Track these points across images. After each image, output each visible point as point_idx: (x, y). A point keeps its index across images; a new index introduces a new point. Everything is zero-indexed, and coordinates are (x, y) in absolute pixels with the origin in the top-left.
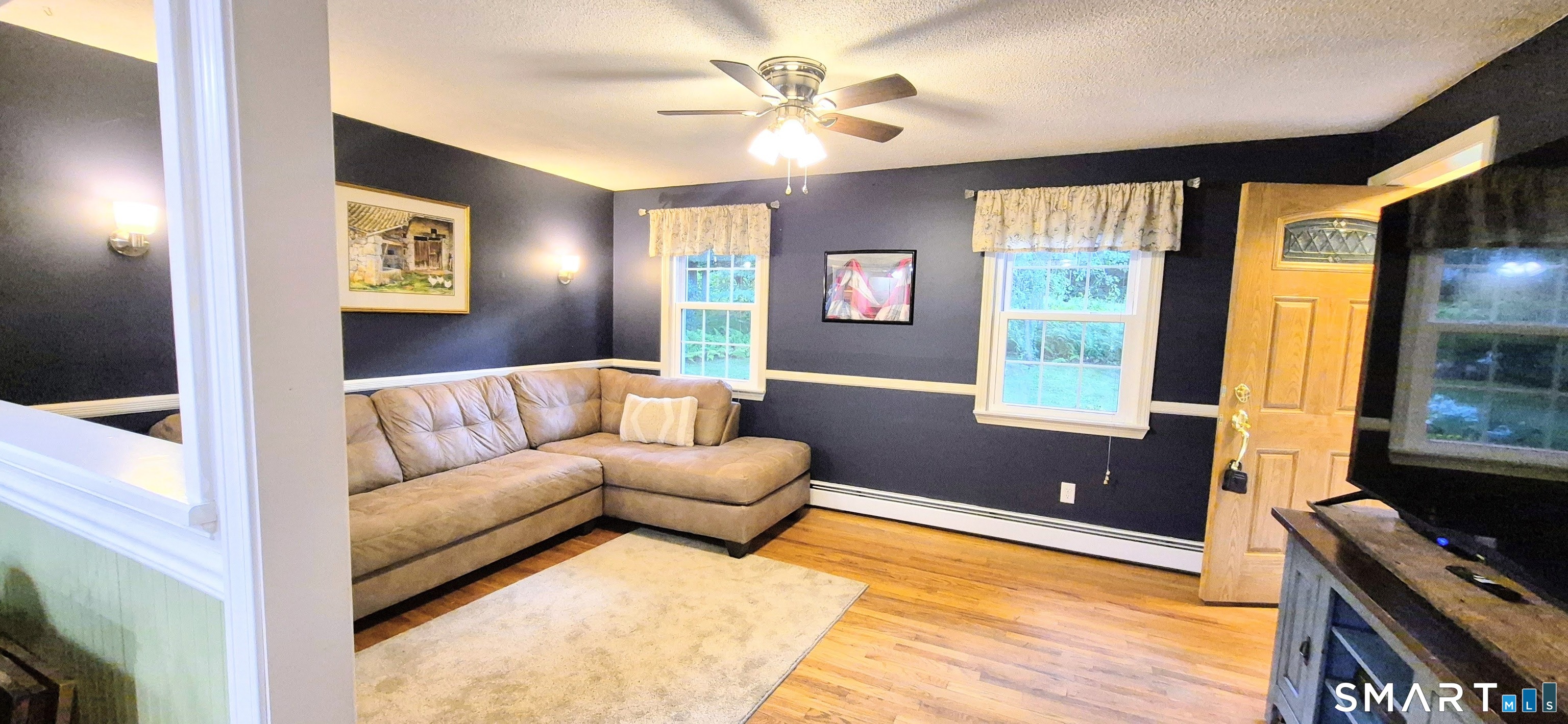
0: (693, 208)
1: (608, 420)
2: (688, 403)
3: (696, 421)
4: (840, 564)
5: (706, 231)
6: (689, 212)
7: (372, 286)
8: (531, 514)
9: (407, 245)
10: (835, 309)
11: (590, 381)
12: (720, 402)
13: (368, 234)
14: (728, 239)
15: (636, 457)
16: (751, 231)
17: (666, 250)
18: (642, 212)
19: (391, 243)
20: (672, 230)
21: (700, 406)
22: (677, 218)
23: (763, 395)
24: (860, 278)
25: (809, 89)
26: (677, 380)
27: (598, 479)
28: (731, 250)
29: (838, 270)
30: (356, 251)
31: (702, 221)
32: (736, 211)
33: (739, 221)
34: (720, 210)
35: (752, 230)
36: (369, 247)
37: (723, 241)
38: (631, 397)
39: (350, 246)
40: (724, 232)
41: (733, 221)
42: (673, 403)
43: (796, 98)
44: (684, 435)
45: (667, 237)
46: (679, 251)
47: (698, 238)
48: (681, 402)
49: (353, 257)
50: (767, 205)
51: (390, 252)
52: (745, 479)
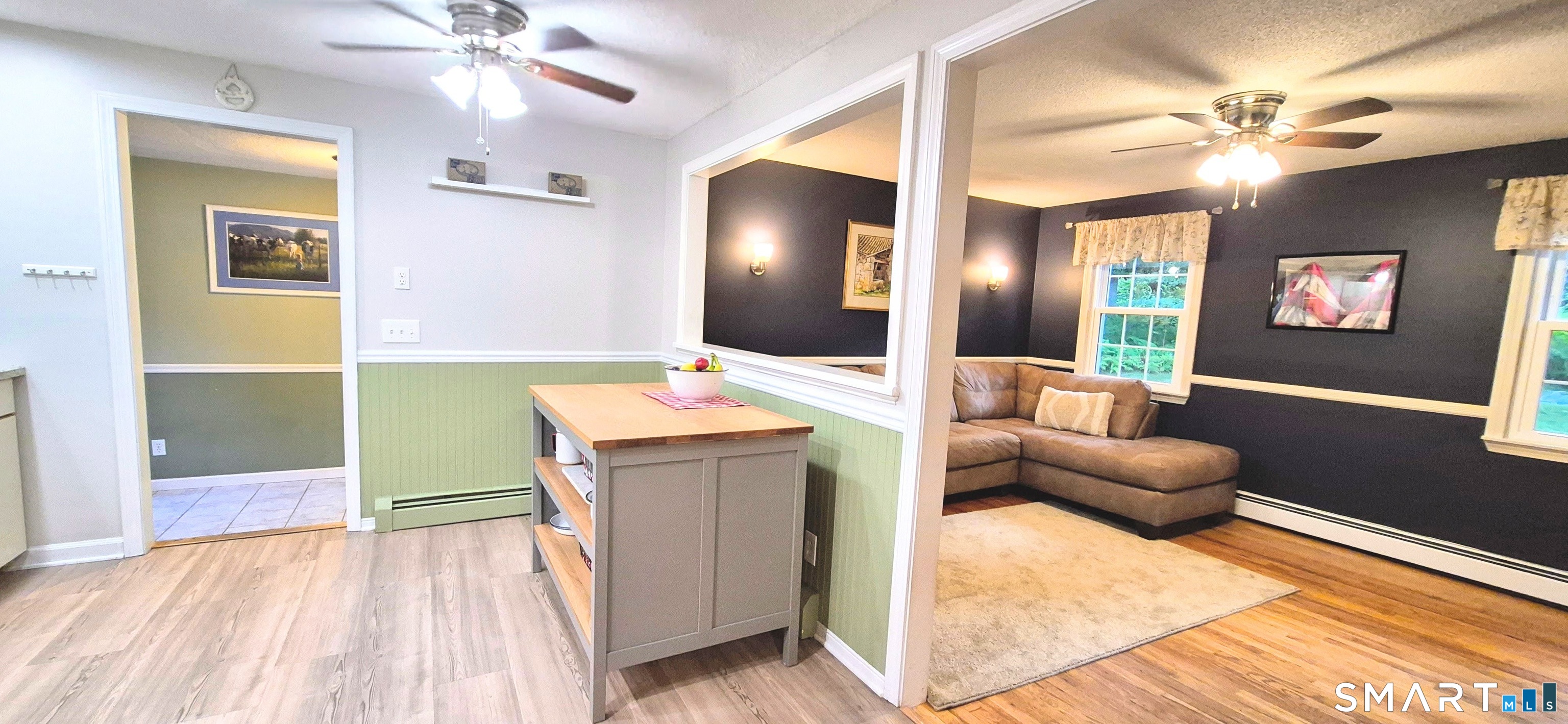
0: (1122, 220)
1: (1024, 407)
2: (1104, 399)
3: (1111, 416)
4: (1265, 567)
5: (1135, 240)
6: (1118, 223)
7: (866, 292)
8: (966, 468)
9: (888, 262)
10: (1284, 315)
11: (1009, 373)
12: (1139, 400)
13: (867, 256)
14: (1160, 247)
15: (1052, 437)
16: (1187, 239)
17: (1090, 260)
18: (1069, 225)
19: (880, 261)
20: (1098, 241)
21: (1116, 403)
22: (1105, 229)
23: (1186, 399)
24: (1321, 282)
25: (1265, 115)
26: (1092, 378)
27: (1016, 451)
28: (1161, 258)
29: (1293, 275)
30: (859, 268)
31: (1131, 231)
32: (1171, 220)
33: (1173, 229)
34: (1152, 219)
35: (1187, 237)
36: (867, 265)
37: (1154, 248)
38: (1047, 390)
39: (857, 265)
40: (1155, 240)
41: (1166, 229)
42: (1088, 396)
43: (1251, 125)
44: (1098, 425)
45: (1093, 248)
46: (1104, 260)
47: (1126, 247)
48: (1097, 396)
49: (858, 272)
50: (1207, 212)
51: (879, 268)
52: (1163, 467)
